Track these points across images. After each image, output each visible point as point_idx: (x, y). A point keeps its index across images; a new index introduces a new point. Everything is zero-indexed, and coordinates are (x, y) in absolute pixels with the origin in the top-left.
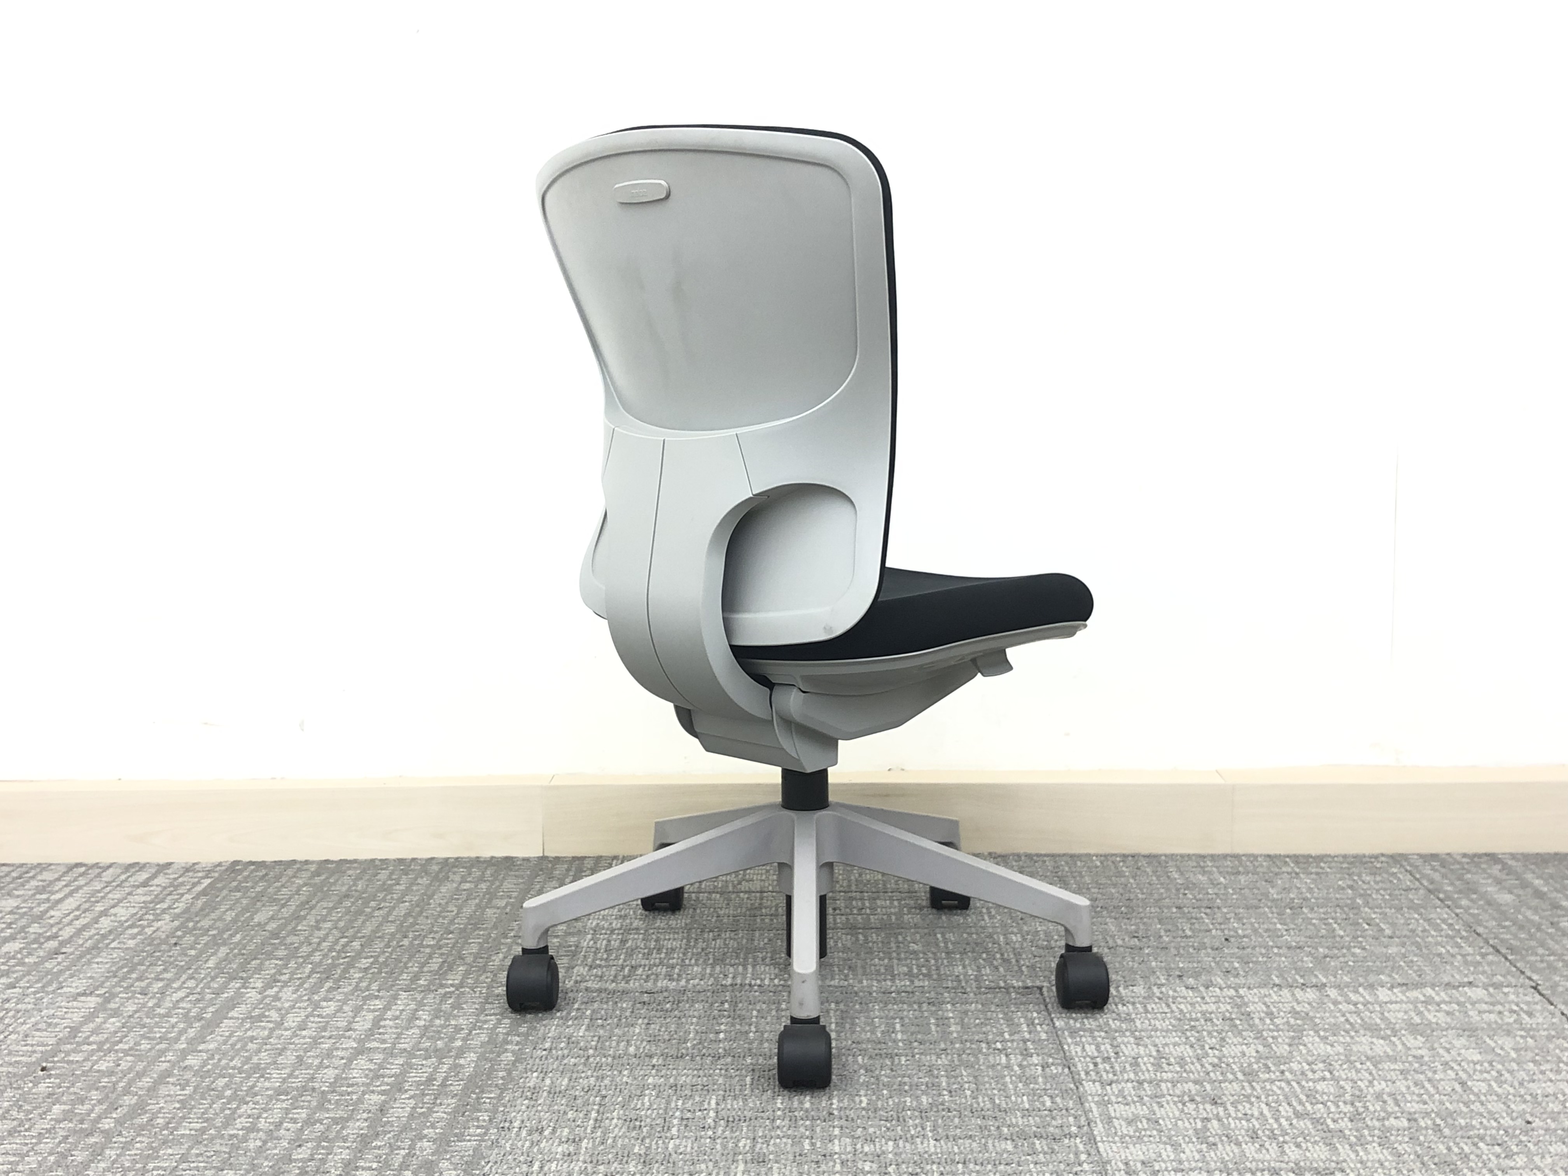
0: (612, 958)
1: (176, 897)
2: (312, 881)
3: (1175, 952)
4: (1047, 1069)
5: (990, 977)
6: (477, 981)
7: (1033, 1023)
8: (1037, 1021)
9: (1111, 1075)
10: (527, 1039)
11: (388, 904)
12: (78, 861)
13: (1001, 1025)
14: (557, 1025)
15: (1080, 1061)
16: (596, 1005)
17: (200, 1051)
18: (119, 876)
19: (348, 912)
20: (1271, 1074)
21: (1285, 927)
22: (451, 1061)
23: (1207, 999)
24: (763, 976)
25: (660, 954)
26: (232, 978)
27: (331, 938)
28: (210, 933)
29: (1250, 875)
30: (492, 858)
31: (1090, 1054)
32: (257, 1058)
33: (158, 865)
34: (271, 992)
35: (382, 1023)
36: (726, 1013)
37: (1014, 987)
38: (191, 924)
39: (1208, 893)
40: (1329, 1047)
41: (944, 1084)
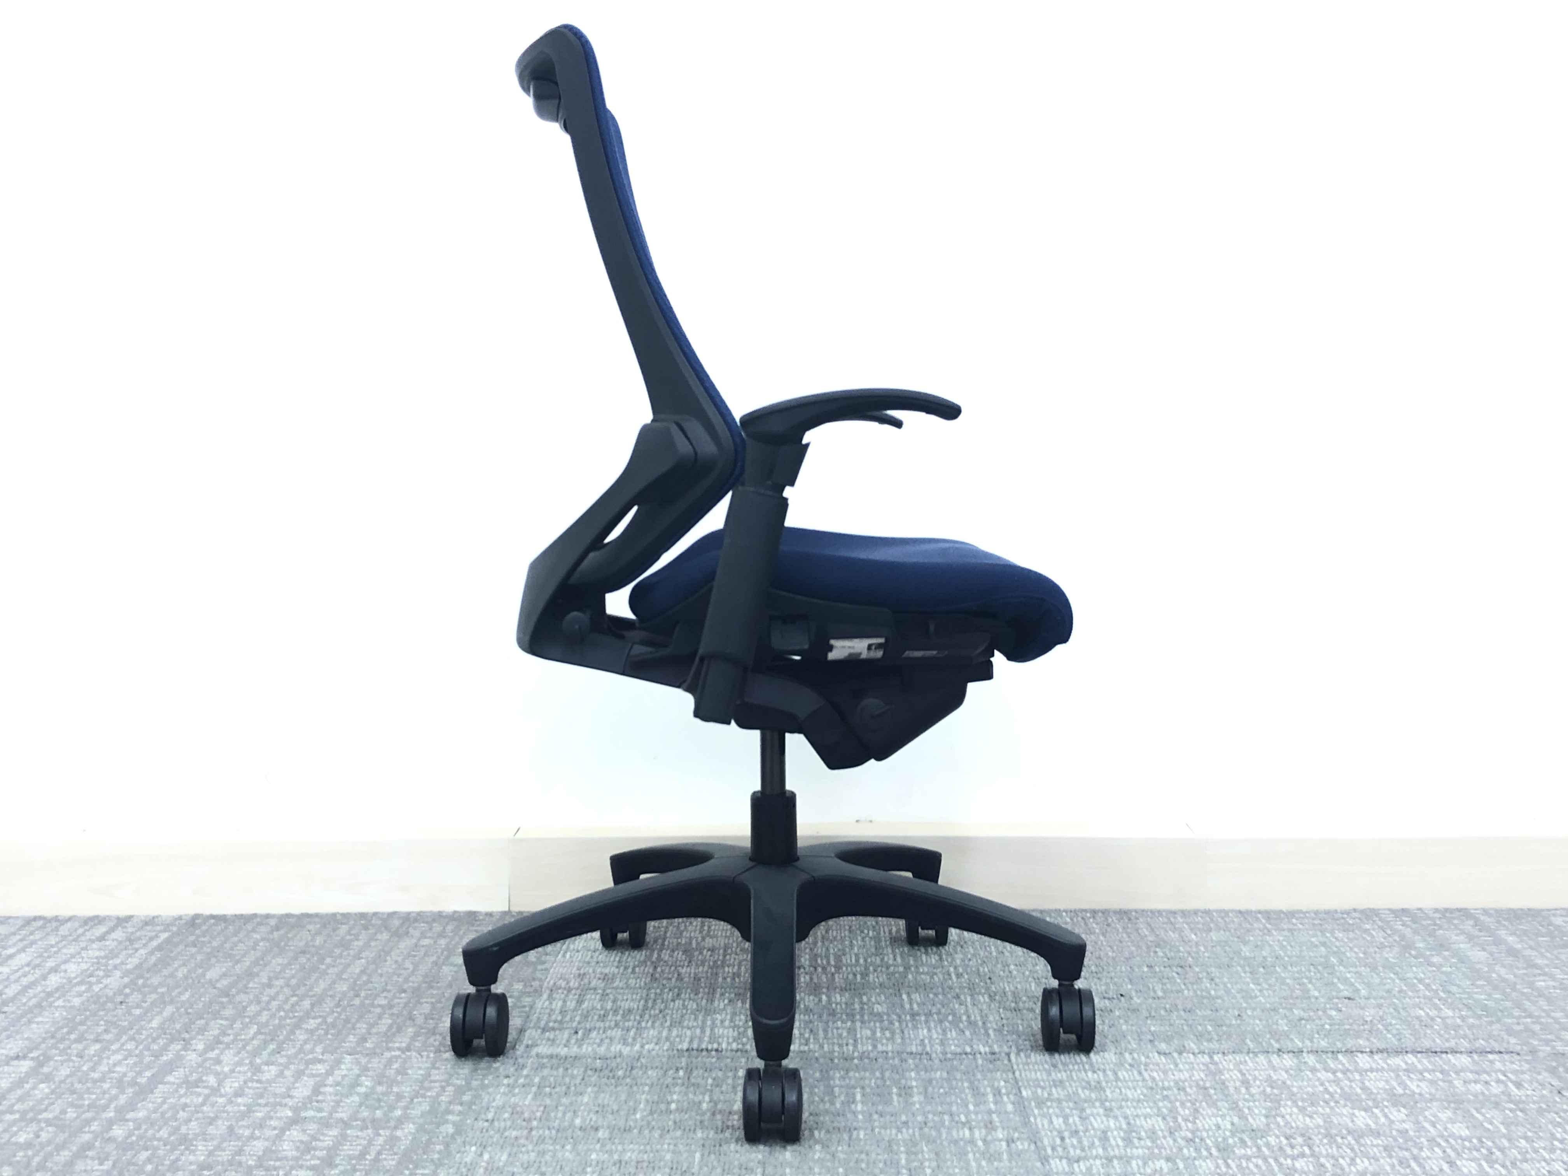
0: (568, 1018)
1: (130, 952)
2: (271, 937)
3: (1146, 1014)
4: (1013, 1146)
5: (956, 1042)
6: (425, 1044)
7: (1000, 1093)
8: (1004, 1091)
9: (1078, 1151)
10: (470, 1108)
11: (343, 961)
12: (38, 914)
13: (966, 1095)
14: (504, 1094)
15: (1046, 1135)
16: (546, 1072)
17: (127, 1120)
18: (76, 930)
19: (303, 968)
20: (1248, 1150)
21: (1259, 987)
22: (388, 1133)
23: (1181, 1066)
24: (720, 1040)
25: (617, 1016)
26: (172, 1041)
27: (281, 997)
28: (159, 990)
29: (1222, 932)
30: (455, 912)
31: (1057, 1127)
32: (186, 1127)
33: (118, 918)
34: (212, 1055)
35: (322, 1090)
36: (680, 1081)
37: (980, 1053)
38: (140, 982)
39: (1179, 951)
40: (1308, 1119)
41: (903, 1162)
